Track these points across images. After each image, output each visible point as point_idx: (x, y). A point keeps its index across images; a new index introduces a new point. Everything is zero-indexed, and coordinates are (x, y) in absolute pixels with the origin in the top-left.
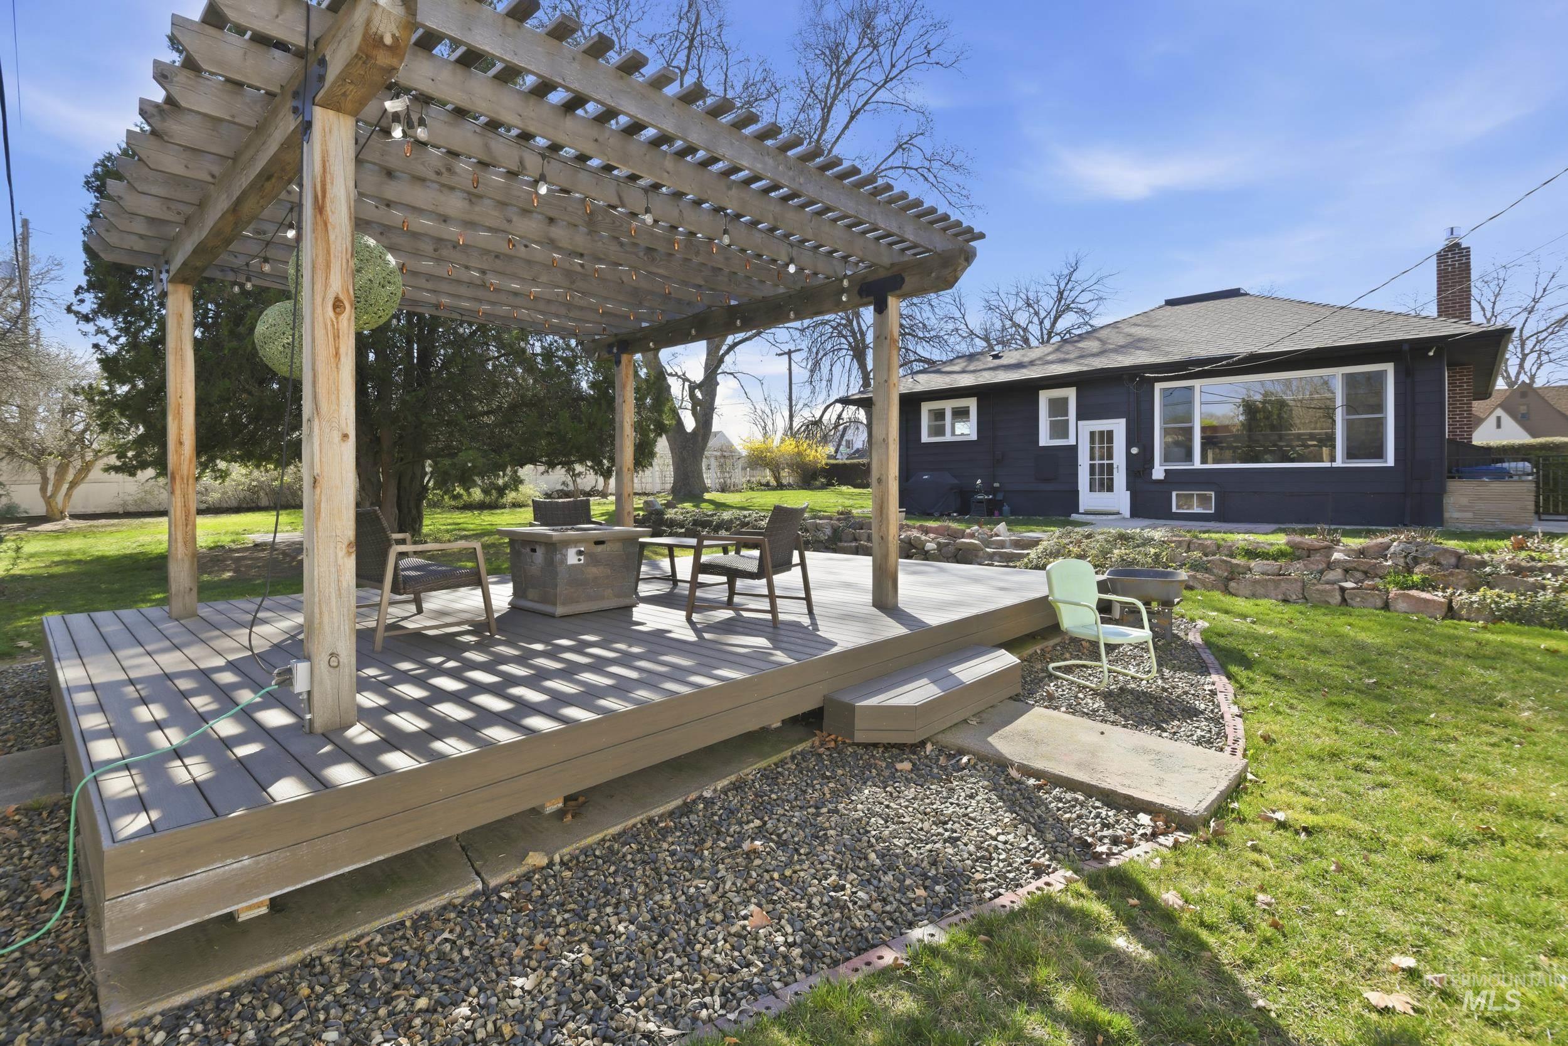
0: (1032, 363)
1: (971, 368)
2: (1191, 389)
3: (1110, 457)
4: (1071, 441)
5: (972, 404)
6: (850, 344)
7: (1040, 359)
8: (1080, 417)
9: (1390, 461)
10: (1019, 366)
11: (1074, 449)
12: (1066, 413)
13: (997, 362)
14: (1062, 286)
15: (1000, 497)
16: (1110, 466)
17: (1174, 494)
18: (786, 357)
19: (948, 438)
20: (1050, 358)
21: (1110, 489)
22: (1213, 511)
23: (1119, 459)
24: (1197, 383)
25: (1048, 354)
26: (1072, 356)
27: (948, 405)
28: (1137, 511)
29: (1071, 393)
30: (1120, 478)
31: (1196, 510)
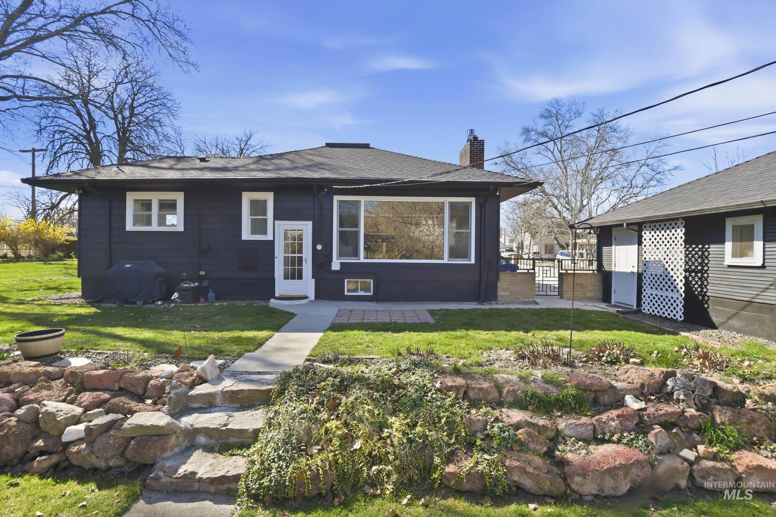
0: (236, 169)
1: (179, 166)
2: (358, 202)
3: (300, 251)
4: (269, 237)
5: (179, 198)
6: (87, 150)
7: (243, 167)
8: (276, 217)
9: (473, 261)
10: (224, 169)
11: (271, 244)
12: (265, 213)
13: (204, 164)
14: (242, 146)
15: (205, 283)
16: (300, 259)
17: (346, 281)
18: (30, 154)
19: (155, 227)
20: (251, 167)
21: (300, 277)
22: (371, 294)
23: (307, 254)
24: (363, 199)
25: (250, 164)
26: (269, 168)
27: (155, 197)
28: (321, 294)
29: (269, 197)
30: (307, 268)
31: (361, 293)
